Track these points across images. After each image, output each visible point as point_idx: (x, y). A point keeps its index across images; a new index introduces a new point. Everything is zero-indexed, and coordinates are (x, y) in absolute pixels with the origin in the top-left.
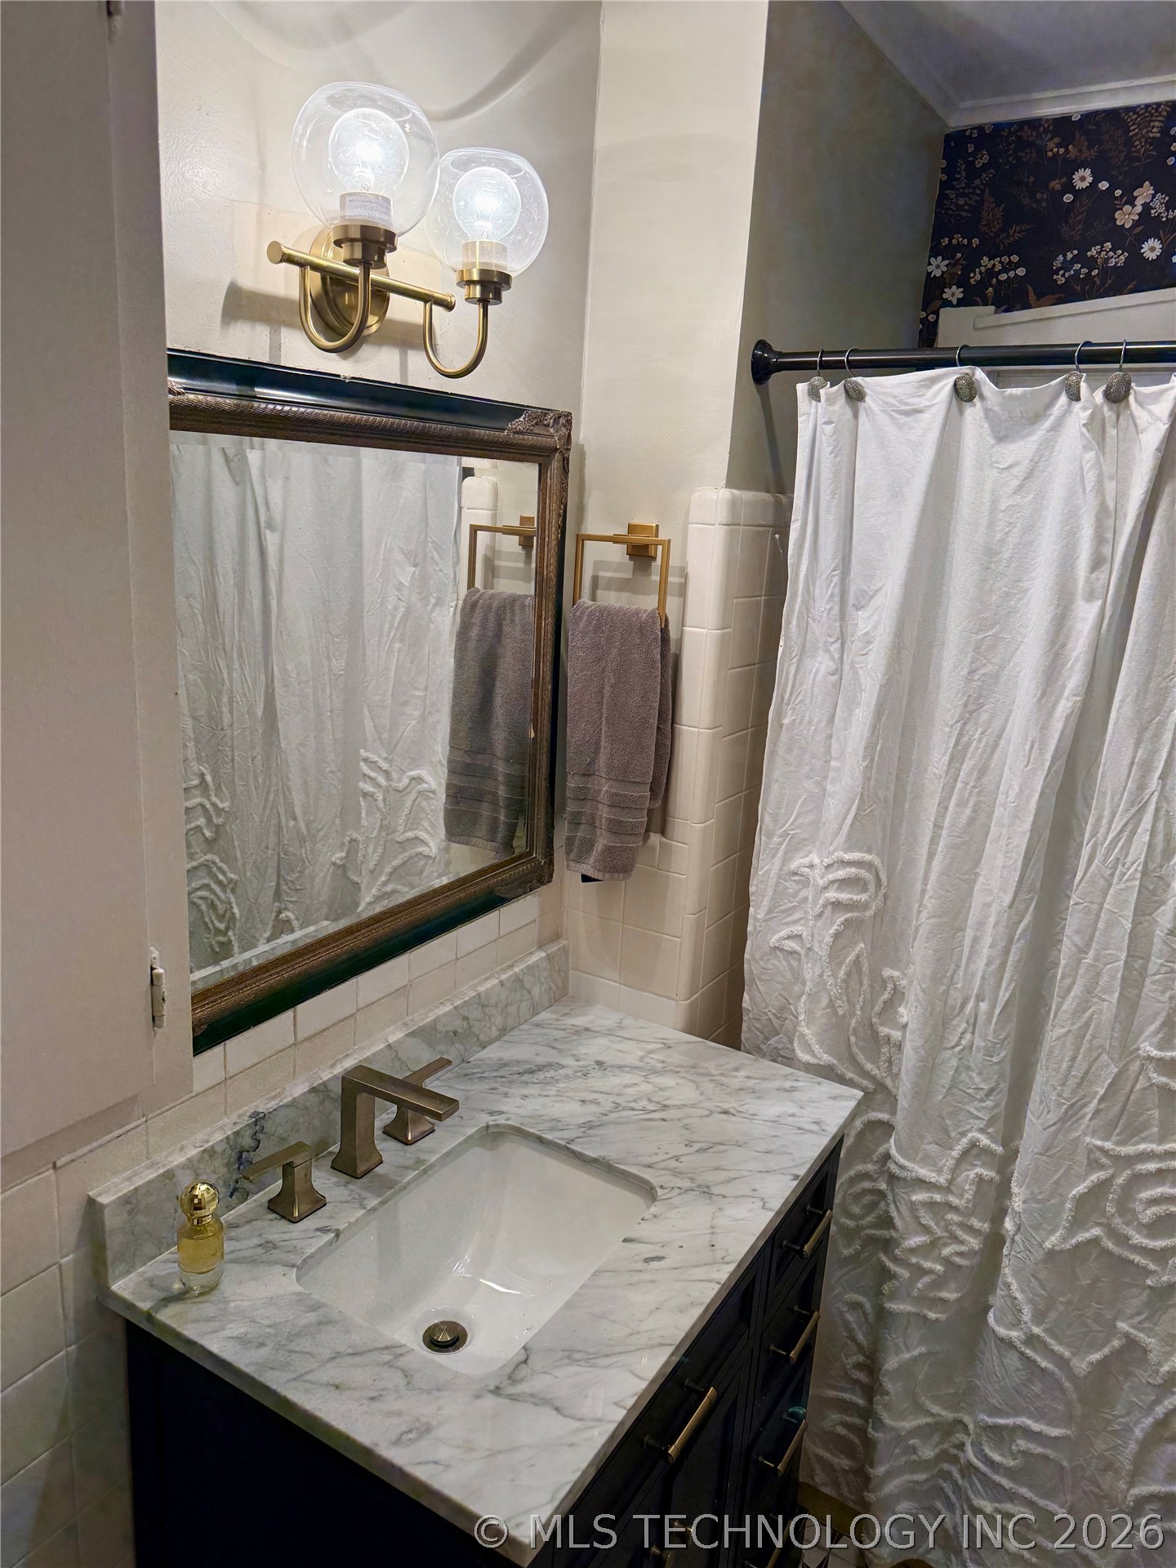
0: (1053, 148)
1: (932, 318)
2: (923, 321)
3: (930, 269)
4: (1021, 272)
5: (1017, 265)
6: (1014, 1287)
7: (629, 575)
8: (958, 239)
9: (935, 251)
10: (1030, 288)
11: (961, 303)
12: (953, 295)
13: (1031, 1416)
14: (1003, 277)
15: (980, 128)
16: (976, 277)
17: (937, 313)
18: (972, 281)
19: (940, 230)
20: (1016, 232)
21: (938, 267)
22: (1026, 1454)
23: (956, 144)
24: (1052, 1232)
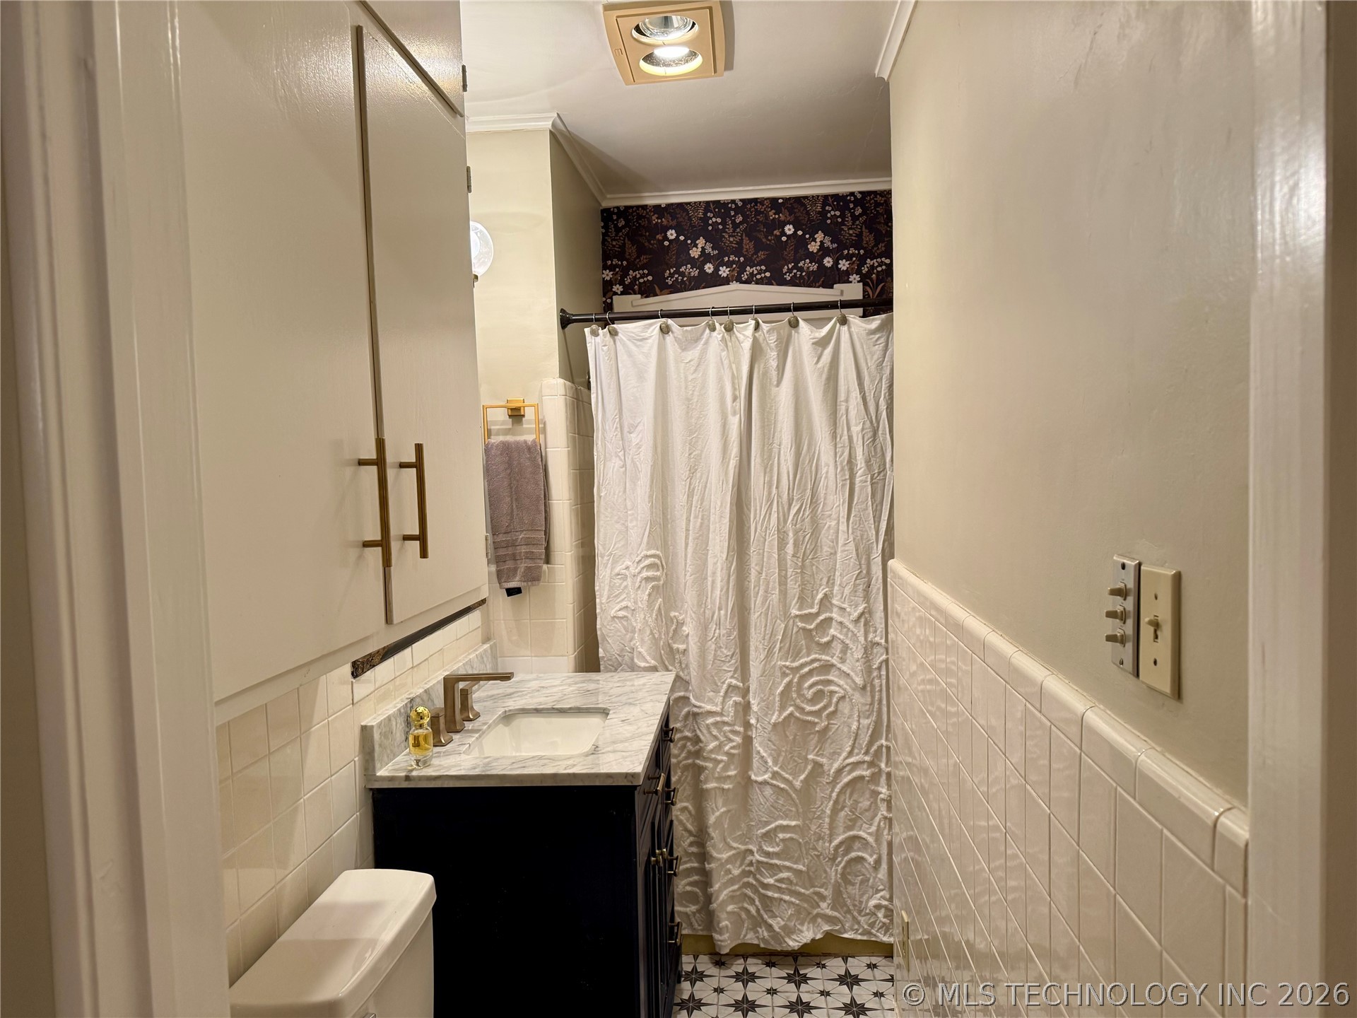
0: (655, 220)
1: (609, 301)
2: (604, 302)
3: (604, 276)
4: (650, 278)
5: (647, 275)
6: (762, 751)
7: (510, 427)
8: (615, 261)
9: (605, 267)
10: (655, 286)
11: (622, 293)
12: (618, 289)
13: (782, 818)
14: (641, 281)
15: (618, 208)
16: (628, 281)
17: (612, 299)
18: (626, 282)
19: (606, 256)
20: (644, 259)
21: (608, 275)
22: (783, 840)
23: (607, 216)
24: (773, 714)
